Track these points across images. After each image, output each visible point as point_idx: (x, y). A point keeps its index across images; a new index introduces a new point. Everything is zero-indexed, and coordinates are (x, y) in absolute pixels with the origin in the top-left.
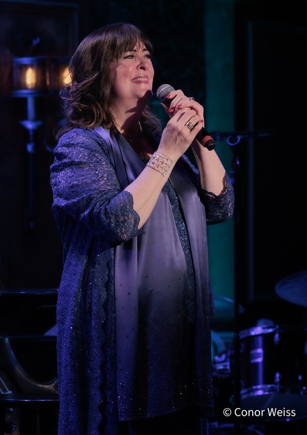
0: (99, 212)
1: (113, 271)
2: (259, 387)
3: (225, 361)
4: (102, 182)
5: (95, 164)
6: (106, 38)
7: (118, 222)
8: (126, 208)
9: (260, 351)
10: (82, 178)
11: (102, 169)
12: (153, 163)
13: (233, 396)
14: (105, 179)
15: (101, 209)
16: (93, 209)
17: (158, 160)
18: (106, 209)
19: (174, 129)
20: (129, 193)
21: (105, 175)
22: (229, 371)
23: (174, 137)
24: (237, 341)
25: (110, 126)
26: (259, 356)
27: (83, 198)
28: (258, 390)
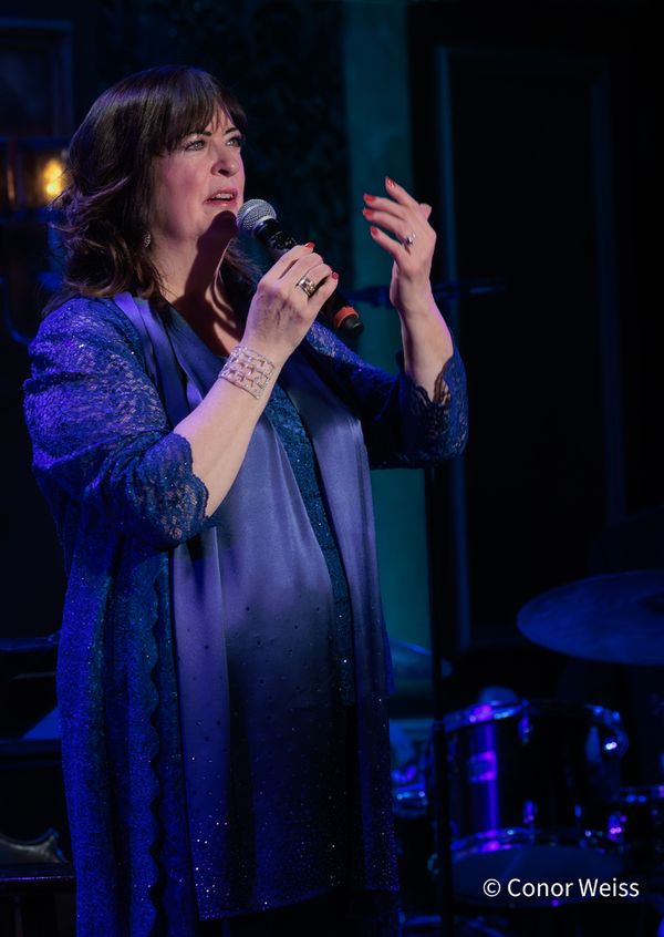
0: (123, 482)
1: (167, 599)
2: (491, 834)
3: (415, 780)
4: (127, 418)
5: (110, 378)
6: (149, 99)
7: (162, 502)
8: (177, 471)
9: (489, 756)
10: (84, 408)
11: (126, 390)
12: (233, 372)
13: (435, 856)
14: (133, 411)
15: (125, 476)
16: (108, 476)
17: (243, 365)
18: (135, 474)
19: (272, 296)
20: (184, 439)
21: (133, 403)
22: (425, 803)
23: (275, 312)
24: (440, 737)
25: (150, 292)
26: (487, 767)
27: (87, 453)
28: (488, 840)
